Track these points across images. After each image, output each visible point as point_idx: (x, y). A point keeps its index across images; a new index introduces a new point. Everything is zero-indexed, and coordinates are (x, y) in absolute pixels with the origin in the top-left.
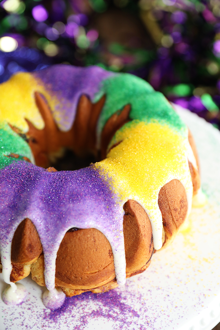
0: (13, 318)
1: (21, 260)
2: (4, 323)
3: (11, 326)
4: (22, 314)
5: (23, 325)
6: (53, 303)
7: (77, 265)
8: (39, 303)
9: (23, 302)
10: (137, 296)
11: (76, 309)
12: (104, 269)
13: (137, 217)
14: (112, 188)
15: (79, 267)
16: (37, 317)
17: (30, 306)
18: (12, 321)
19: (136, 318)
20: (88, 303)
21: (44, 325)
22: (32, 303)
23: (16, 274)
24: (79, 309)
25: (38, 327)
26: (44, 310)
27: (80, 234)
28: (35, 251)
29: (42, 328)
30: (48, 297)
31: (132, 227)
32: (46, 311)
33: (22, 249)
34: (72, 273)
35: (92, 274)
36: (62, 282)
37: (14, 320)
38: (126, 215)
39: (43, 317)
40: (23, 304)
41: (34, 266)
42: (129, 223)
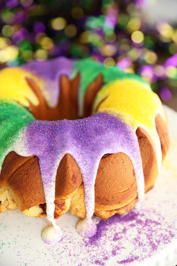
0: (60, 253)
1: (67, 191)
2: (54, 258)
3: (61, 259)
4: (66, 248)
5: (70, 255)
6: (89, 232)
7: (113, 186)
8: (76, 235)
9: (62, 239)
10: (152, 211)
11: (109, 232)
12: (131, 186)
13: (148, 138)
14: (124, 121)
15: (115, 187)
16: (80, 246)
17: (70, 240)
18: (60, 255)
19: (159, 226)
20: (117, 226)
21: (89, 250)
22: (70, 237)
23: (59, 210)
24: (112, 231)
25: (84, 253)
26: (83, 240)
27: (112, 158)
28: (78, 181)
29: (88, 253)
30: (83, 228)
31: (146, 147)
32: (85, 240)
33: (68, 181)
34: (110, 194)
35: (124, 192)
36: (101, 205)
37: (61, 254)
38: (139, 139)
39: (85, 245)
40: (63, 240)
41: (75, 198)
42: (143, 144)
